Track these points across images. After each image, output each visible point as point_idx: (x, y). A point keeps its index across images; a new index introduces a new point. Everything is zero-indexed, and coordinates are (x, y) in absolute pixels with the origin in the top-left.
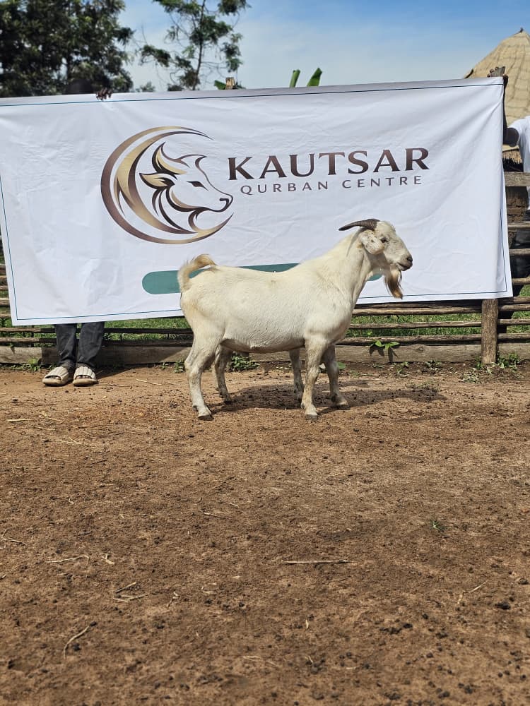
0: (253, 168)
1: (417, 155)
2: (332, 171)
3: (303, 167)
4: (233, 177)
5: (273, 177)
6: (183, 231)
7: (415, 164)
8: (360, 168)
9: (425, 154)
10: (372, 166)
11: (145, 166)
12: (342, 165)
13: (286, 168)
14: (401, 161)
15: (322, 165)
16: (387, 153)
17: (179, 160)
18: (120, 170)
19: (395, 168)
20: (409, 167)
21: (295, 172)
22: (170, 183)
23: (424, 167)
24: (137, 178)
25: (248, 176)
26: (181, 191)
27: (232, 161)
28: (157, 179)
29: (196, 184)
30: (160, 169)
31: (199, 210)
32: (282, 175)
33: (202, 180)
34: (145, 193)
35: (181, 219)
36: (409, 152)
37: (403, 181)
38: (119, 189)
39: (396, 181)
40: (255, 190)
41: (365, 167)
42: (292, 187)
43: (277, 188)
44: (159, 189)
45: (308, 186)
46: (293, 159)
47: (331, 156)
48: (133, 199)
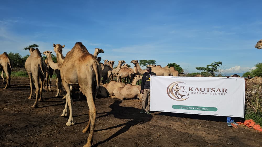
0: (194, 89)
1: (225, 90)
2: (208, 91)
3: (203, 90)
4: (190, 90)
5: (197, 91)
8: (214, 91)
9: (226, 90)
10: (216, 91)
11: (174, 87)
12: (210, 90)
13: (199, 90)
14: (222, 91)
15: (206, 90)
16: (219, 89)
17: (180, 87)
18: (170, 88)
19: (220, 92)
20: (223, 92)
21: (201, 91)
22: (178, 91)
23: (226, 92)
24: (173, 89)
25: (192, 91)
26: (180, 92)
27: (190, 88)
28: (176, 90)
29: (183, 91)
30: (177, 88)
31: (183, 96)
32: (199, 91)
33: (184, 91)
34: (174, 92)
35: (180, 97)
36: (223, 89)
37: (222, 94)
38: (170, 91)
39: (220, 94)
40: (193, 93)
42: (200, 93)
43: (197, 93)
44: (176, 91)
45: (203, 93)
46: (201, 89)
47: (208, 89)
48: (172, 93)
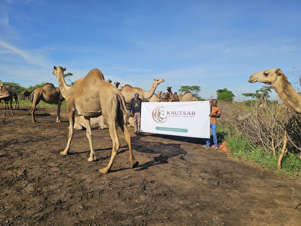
0: (170, 113)
1: (193, 113)
2: (181, 114)
3: (177, 113)
4: (167, 114)
6: (161, 121)
7: (193, 114)
8: (185, 114)
9: (195, 113)
10: (187, 114)
12: (182, 113)
13: (175, 113)
15: (179, 113)
16: (189, 112)
17: (161, 111)
18: (154, 112)
19: (190, 115)
20: (192, 115)
21: (176, 114)
22: (160, 114)
23: (195, 115)
24: (156, 113)
25: (169, 114)
27: (168, 112)
29: (163, 115)
30: (159, 112)
31: (163, 118)
32: (174, 114)
34: (157, 115)
35: (161, 119)
36: (192, 112)
37: (191, 117)
38: (154, 115)
40: (170, 116)
41: (186, 114)
42: (175, 116)
43: (173, 116)
45: (177, 116)
46: (176, 112)
47: (181, 112)
48: (155, 116)
